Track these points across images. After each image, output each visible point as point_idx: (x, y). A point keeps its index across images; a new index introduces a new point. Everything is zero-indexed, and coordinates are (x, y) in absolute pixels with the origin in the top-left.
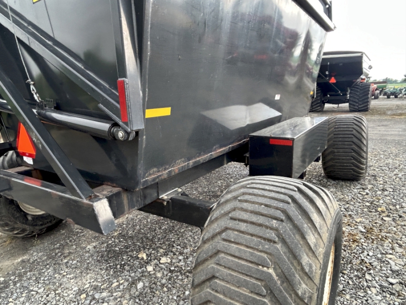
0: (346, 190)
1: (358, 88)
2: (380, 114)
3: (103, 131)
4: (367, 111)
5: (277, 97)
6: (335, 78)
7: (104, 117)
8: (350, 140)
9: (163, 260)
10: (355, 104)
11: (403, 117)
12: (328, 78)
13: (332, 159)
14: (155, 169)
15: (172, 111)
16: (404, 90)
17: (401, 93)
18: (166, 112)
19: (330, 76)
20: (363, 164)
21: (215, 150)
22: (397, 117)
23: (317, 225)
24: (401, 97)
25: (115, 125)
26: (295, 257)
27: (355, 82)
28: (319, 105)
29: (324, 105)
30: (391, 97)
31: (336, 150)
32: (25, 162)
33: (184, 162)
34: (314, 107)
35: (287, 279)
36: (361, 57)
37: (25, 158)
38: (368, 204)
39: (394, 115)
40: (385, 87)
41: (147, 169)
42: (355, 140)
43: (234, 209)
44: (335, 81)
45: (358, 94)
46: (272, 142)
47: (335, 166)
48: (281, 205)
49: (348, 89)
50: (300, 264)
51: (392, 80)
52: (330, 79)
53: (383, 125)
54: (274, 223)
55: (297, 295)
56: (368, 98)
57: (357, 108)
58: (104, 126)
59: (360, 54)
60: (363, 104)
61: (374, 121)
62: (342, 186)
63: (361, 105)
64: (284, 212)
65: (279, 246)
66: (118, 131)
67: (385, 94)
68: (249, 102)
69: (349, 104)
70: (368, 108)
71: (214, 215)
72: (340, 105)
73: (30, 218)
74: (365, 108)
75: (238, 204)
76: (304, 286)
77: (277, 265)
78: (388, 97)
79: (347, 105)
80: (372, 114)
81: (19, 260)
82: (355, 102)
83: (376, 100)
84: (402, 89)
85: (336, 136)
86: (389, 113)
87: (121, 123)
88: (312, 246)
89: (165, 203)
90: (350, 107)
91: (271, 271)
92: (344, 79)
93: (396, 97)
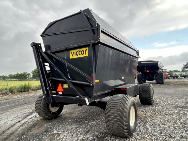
0: (147, 107)
1: (158, 75)
2: (168, 85)
3: (88, 84)
4: (163, 83)
5: (123, 78)
6: (149, 71)
7: (88, 82)
8: (146, 91)
9: (93, 122)
10: (158, 81)
11: (176, 86)
12: (145, 71)
13: (142, 97)
14: (96, 93)
15: (99, 81)
16: (180, 75)
17: (178, 76)
18: (98, 81)
19: (147, 70)
20: (151, 99)
21: (107, 91)
22: (174, 86)
23: (128, 101)
24: (179, 78)
25: (90, 83)
26: (124, 105)
27: (156, 72)
28: (143, 81)
29: (146, 81)
30: (175, 78)
31: (143, 94)
32: (59, 94)
33: (101, 92)
34: (142, 82)
35: (123, 109)
36: (157, 63)
37: (59, 93)
38: (153, 110)
39: (173, 85)
40: (172, 74)
41: (95, 92)
42: (148, 91)
43: (113, 99)
44: (149, 72)
45: (158, 77)
46: (121, 89)
47: (143, 99)
48: (122, 98)
49: (155, 74)
50: (125, 106)
51: (178, 71)
52: (146, 71)
53: (167, 89)
54: (121, 100)
55: (124, 111)
56: (163, 78)
57: (159, 82)
58: (88, 83)
59: (157, 62)
60: (161, 81)
61: (165, 87)
62: (146, 106)
63: (160, 81)
64: (122, 99)
65: (122, 104)
66: (91, 84)
67: (172, 77)
68: (115, 79)
69: (156, 81)
70: (163, 82)
71: (108, 104)
72: (153, 81)
73: (52, 112)
74: (162, 82)
75: (114, 98)
76: (126, 110)
77: (121, 107)
78: (174, 78)
79: (155, 81)
80: (165, 85)
81: (51, 123)
82: (157, 80)
83: (169, 79)
84: (179, 75)
85: (142, 90)
86: (171, 84)
87: (91, 83)
88: (127, 104)
89: (96, 102)
90: (156, 82)
91: (120, 108)
92: (152, 71)
93: (177, 78)
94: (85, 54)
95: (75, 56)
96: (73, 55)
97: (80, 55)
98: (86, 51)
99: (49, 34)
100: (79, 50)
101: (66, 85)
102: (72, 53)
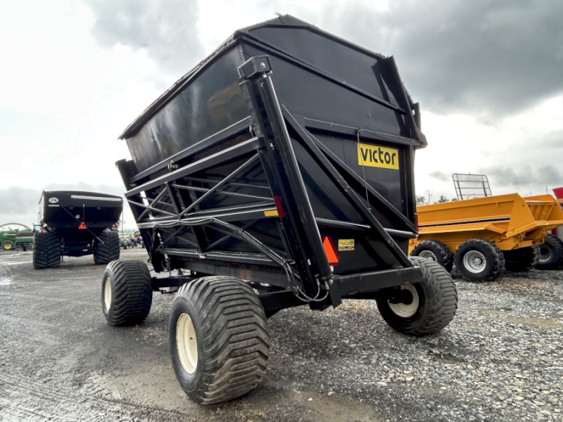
1: (106, 237)
6: (86, 223)
10: (105, 254)
19: (80, 221)
36: (121, 203)
44: (85, 228)
52: (78, 225)
56: (118, 248)
59: (119, 200)
60: (114, 254)
63: (111, 255)
69: (98, 255)
82: (105, 252)
90: (98, 258)
94: (393, 163)
95: (371, 161)
96: (365, 158)
97: (382, 161)
98: (394, 157)
99: (264, 44)
100: (379, 149)
101: (349, 241)
102: (362, 149)
